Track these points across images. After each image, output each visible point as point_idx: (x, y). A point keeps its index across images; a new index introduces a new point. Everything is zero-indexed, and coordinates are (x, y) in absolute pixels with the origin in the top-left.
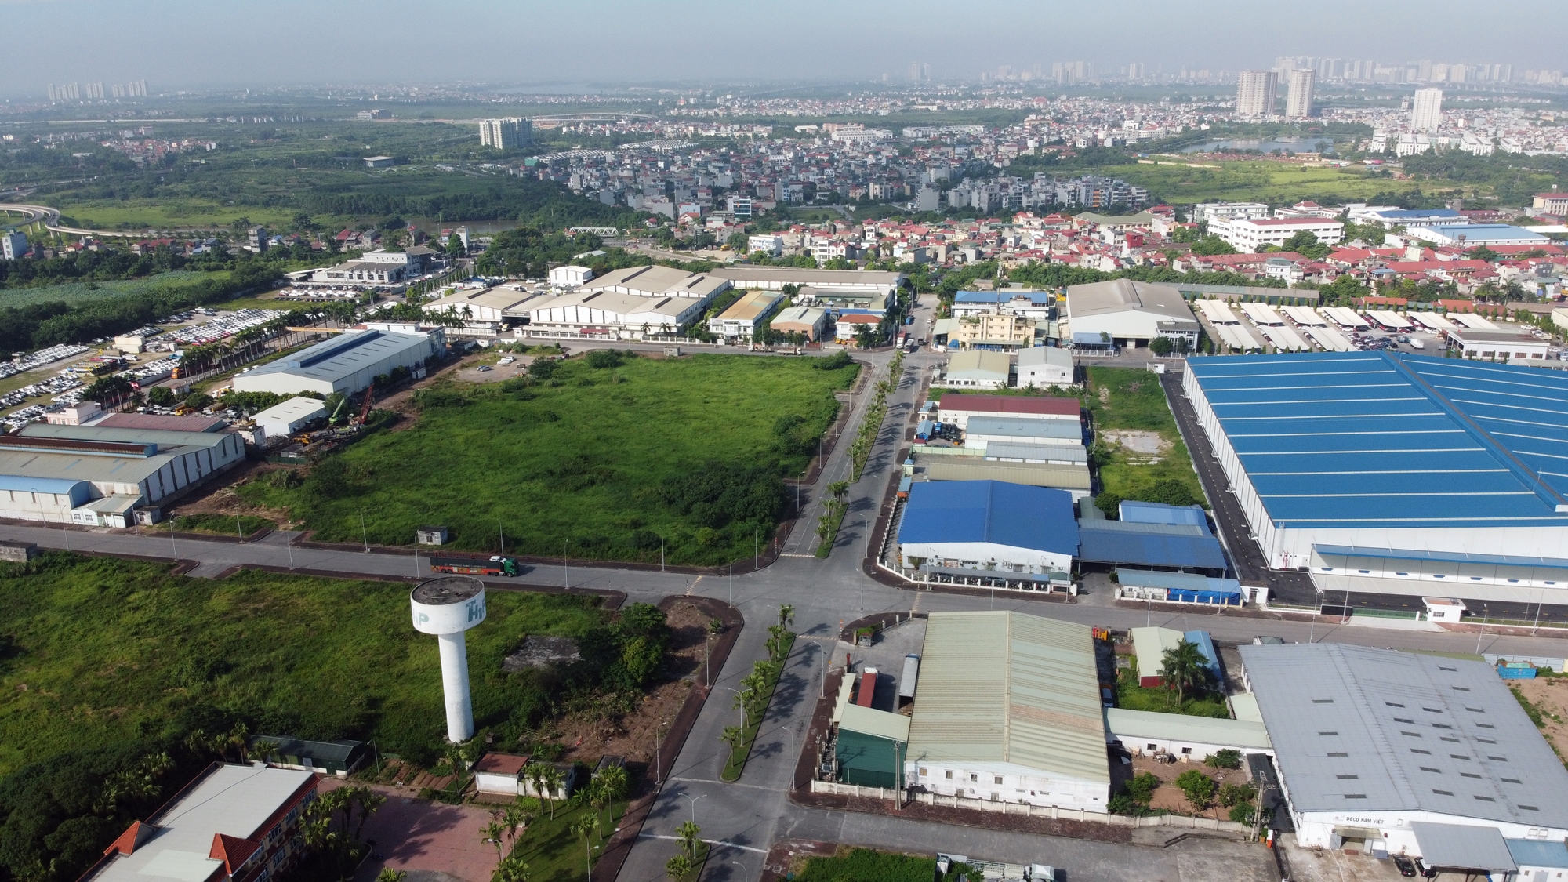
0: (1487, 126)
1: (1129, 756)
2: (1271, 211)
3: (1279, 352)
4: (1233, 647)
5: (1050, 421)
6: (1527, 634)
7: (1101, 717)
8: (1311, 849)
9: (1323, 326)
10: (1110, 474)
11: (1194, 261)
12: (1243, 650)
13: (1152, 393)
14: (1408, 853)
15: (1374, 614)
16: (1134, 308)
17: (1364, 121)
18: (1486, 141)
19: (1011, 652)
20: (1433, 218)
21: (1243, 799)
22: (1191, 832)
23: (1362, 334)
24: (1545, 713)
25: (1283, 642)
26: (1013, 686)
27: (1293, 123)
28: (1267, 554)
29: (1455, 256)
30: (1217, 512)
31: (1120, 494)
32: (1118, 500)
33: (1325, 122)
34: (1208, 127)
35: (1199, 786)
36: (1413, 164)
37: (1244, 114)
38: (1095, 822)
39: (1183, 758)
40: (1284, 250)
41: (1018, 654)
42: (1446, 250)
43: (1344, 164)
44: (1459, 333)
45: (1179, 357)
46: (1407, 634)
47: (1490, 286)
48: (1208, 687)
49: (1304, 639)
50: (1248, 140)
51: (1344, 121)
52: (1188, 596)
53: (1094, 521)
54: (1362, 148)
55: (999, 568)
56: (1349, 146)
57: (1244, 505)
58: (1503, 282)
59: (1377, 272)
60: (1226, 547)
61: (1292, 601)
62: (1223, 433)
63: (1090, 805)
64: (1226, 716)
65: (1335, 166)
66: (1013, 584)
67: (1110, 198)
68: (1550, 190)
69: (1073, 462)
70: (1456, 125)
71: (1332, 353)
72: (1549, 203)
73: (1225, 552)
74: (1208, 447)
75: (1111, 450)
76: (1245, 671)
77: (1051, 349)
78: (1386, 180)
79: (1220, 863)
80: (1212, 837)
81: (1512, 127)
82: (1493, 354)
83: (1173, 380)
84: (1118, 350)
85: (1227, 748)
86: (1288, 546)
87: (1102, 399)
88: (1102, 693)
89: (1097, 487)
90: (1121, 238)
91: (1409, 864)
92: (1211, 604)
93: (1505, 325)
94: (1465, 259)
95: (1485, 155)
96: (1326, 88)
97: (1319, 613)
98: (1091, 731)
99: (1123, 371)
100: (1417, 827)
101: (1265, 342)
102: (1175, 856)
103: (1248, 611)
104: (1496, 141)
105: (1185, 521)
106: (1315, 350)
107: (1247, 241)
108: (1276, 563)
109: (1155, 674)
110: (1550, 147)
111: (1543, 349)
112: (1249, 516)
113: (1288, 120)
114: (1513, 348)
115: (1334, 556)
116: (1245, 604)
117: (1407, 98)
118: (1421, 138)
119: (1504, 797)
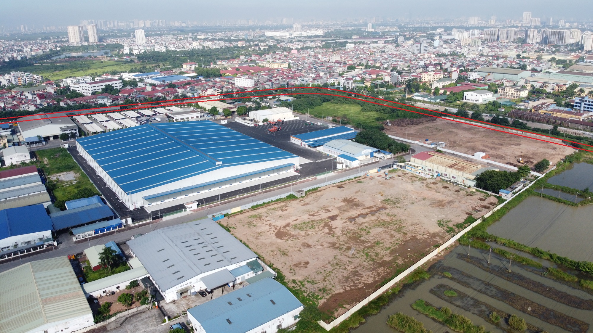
0: (162, 42)
1: (97, 299)
2: (93, 78)
3: (111, 131)
4: (124, 243)
5: (25, 177)
6: (218, 205)
7: (81, 289)
8: (171, 302)
9: (124, 119)
10: (58, 193)
11: (68, 101)
12: (128, 243)
13: (66, 156)
14: (202, 289)
15: (169, 214)
16: (48, 124)
17: (119, 42)
18: (163, 47)
19: (35, 279)
20: (152, 75)
21: (143, 296)
22: (129, 316)
23: (139, 119)
24: (230, 227)
25: (142, 235)
26: (40, 292)
27: (93, 45)
28: (127, 205)
29: (163, 87)
30: (105, 196)
31: (64, 199)
32: (64, 202)
33: (105, 44)
34: (60, 49)
35: (126, 298)
36: (141, 57)
37: (73, 43)
38: (91, 330)
39: (118, 291)
40: (102, 93)
41: (39, 278)
42: (159, 86)
43: (116, 59)
44: (171, 114)
45: (73, 140)
46: (182, 217)
47: (176, 96)
48: (119, 261)
49: (149, 231)
50: (77, 52)
51: (112, 43)
52: (102, 230)
53: (56, 214)
54: (121, 53)
55: (20, 245)
56: (116, 52)
57: (114, 190)
58: (180, 95)
59: (138, 96)
60: (111, 207)
61: (141, 219)
62: (98, 165)
63: (87, 324)
64: (129, 269)
65: (113, 60)
66: (28, 250)
67: (25, 81)
68: (187, 62)
69: (40, 192)
70: (151, 42)
71: (130, 128)
72: (188, 66)
73: (112, 209)
74: (94, 172)
75: (55, 183)
76: (131, 250)
77: (17, 147)
78: (133, 64)
79: (142, 322)
80: (136, 314)
81: (170, 42)
82: (184, 119)
83: (73, 149)
84: (46, 142)
85: (132, 280)
86: (134, 200)
87: (45, 163)
88: (79, 280)
89: (53, 199)
90: (35, 96)
91: (204, 292)
92: (112, 230)
93: (185, 108)
94: (166, 88)
95: (164, 52)
96: (102, 31)
97: (151, 220)
98: (78, 296)
99: (51, 150)
100: (202, 279)
101: (105, 128)
102: (125, 327)
103: (126, 228)
104: (166, 47)
105: (94, 202)
106: (124, 128)
107: (88, 91)
108: (132, 208)
109: (98, 264)
110: (184, 47)
111: (198, 114)
112: (117, 194)
113: (91, 44)
114: (189, 116)
115: (151, 199)
116: (124, 226)
117: (132, 33)
118: (141, 48)
119: (225, 258)
